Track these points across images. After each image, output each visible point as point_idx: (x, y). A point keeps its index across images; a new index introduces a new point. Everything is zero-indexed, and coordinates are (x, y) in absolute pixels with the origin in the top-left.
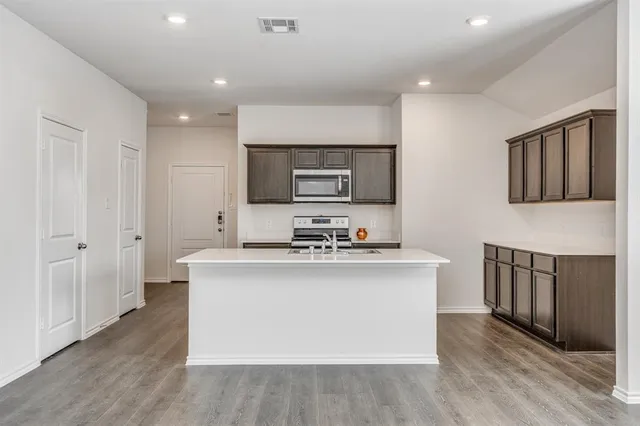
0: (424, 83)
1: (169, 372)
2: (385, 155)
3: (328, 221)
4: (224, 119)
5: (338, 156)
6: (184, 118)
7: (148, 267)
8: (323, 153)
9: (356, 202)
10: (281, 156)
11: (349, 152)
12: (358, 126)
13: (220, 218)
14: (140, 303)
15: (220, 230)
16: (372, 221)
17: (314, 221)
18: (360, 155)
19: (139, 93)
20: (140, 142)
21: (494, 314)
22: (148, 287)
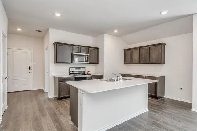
3: (80, 69)
6: (19, 30)
8: (81, 48)
11: (88, 48)
13: (30, 68)
15: (30, 72)
17: (76, 69)
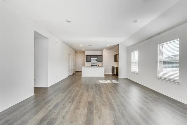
0: (105, 49)
1: (80, 77)
2: (101, 57)
3: (95, 64)
4: (84, 52)
5: (96, 57)
6: (78, 52)
7: (75, 70)
8: (94, 56)
9: (98, 62)
10: (90, 57)
11: (97, 56)
12: (98, 53)
14: (74, 73)
15: (82, 65)
16: (100, 64)
17: (93, 64)
18: (98, 57)
19: (74, 50)
20: (74, 55)
21: (113, 74)
22: (75, 72)
